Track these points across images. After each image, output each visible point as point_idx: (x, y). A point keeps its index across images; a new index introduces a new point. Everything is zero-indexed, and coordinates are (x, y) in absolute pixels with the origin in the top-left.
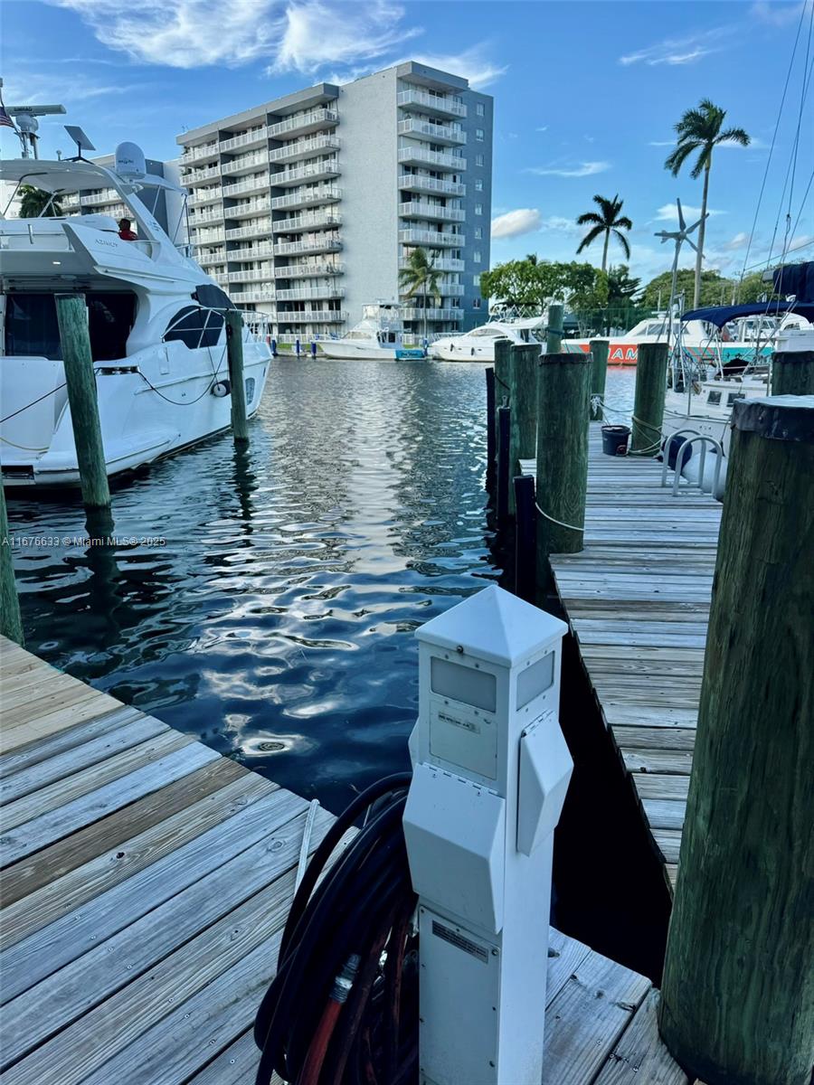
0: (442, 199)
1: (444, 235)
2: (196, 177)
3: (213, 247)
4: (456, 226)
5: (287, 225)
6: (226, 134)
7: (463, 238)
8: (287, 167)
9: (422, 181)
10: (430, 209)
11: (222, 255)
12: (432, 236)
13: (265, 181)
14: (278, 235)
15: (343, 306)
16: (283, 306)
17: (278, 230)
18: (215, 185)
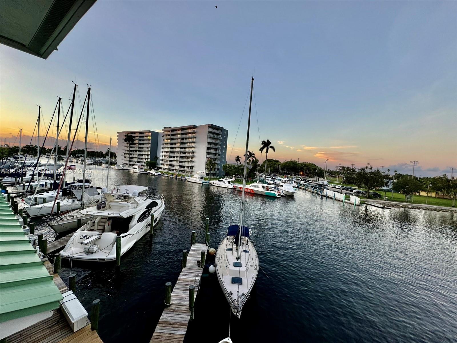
0: (216, 149)
1: (216, 156)
2: (165, 137)
3: (167, 152)
4: (219, 155)
5: (183, 150)
6: (172, 130)
7: (220, 157)
8: (184, 139)
9: (212, 146)
11: (169, 154)
12: (214, 157)
13: (179, 141)
15: (194, 168)
16: (180, 166)
17: (181, 151)
18: (169, 140)
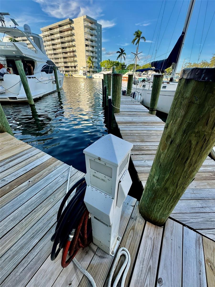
0: (93, 47)
2: (46, 39)
4: (96, 52)
5: (64, 50)
6: (51, 29)
7: (97, 55)
8: (63, 38)
9: (89, 43)
10: (91, 49)
12: (92, 54)
14: (63, 52)
15: (76, 67)
18: (50, 41)
